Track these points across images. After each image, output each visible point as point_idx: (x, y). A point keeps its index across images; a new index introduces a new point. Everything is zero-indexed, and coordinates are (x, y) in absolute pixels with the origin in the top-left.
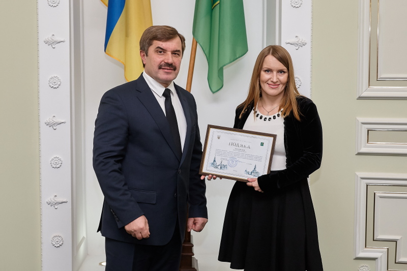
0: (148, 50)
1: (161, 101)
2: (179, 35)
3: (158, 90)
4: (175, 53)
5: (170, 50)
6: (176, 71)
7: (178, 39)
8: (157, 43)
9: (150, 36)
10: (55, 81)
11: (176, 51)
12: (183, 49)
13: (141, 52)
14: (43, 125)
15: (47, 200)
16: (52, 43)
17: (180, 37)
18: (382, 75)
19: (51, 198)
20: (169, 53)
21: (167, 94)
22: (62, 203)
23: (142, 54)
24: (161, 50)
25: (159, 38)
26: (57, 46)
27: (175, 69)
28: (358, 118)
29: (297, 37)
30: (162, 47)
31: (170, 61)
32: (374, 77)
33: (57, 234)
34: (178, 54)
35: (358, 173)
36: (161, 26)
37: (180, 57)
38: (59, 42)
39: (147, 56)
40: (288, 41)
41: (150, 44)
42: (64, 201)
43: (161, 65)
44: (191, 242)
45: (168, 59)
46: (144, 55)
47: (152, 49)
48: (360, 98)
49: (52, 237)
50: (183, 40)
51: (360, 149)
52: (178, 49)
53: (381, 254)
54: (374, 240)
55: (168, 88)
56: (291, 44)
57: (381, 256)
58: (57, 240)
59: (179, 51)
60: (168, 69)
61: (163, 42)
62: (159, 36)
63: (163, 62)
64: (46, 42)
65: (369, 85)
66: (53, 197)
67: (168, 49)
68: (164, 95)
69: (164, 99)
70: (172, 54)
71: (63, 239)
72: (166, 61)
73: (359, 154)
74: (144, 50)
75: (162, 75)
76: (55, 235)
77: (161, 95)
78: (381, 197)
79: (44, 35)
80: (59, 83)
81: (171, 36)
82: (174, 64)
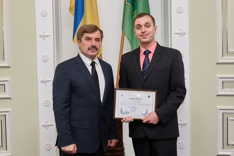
0: (81, 39)
1: (90, 68)
2: (99, 30)
3: (87, 62)
4: (97, 40)
5: (94, 38)
6: (98, 51)
7: (98, 32)
8: (86, 35)
9: (82, 30)
10: (45, 58)
11: (98, 39)
12: (102, 38)
13: (77, 40)
14: (39, 82)
15: (42, 124)
16: (43, 37)
17: (100, 31)
18: (230, 50)
19: (44, 123)
20: (94, 40)
21: (93, 64)
22: (50, 126)
23: (78, 42)
24: (88, 39)
25: (87, 32)
26: (46, 38)
27: (97, 50)
28: (217, 75)
29: (180, 30)
30: (89, 37)
31: (94, 45)
32: (225, 51)
33: (48, 143)
34: (99, 41)
35: (217, 107)
36: (88, 25)
37: (100, 42)
38: (47, 36)
39: (81, 42)
40: (176, 32)
41: (82, 35)
42: (51, 124)
43: (89, 48)
44: (123, 147)
45: (93, 44)
46: (79, 42)
47: (83, 38)
48: (218, 64)
49: (45, 145)
50: (101, 32)
51: (218, 93)
52: (99, 37)
53: (232, 153)
54: (228, 145)
55: (94, 61)
56: (177, 34)
57: (232, 154)
58: (48, 146)
59: (99, 39)
60: (93, 50)
61: (90, 33)
62: (87, 30)
63: (90, 46)
64: (40, 36)
65: (223, 56)
66: (45, 122)
67: (93, 38)
68: (91, 65)
69: (91, 67)
70: (95, 40)
71: (51, 146)
72: (92, 45)
73: (218, 95)
74: (79, 39)
75: (90, 53)
76: (47, 143)
77: (89, 65)
78: (231, 120)
79: (39, 32)
80: (48, 59)
81: (94, 30)
82: (96, 46)
